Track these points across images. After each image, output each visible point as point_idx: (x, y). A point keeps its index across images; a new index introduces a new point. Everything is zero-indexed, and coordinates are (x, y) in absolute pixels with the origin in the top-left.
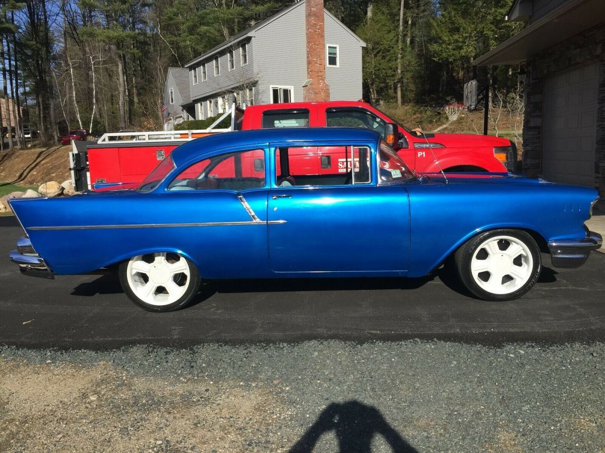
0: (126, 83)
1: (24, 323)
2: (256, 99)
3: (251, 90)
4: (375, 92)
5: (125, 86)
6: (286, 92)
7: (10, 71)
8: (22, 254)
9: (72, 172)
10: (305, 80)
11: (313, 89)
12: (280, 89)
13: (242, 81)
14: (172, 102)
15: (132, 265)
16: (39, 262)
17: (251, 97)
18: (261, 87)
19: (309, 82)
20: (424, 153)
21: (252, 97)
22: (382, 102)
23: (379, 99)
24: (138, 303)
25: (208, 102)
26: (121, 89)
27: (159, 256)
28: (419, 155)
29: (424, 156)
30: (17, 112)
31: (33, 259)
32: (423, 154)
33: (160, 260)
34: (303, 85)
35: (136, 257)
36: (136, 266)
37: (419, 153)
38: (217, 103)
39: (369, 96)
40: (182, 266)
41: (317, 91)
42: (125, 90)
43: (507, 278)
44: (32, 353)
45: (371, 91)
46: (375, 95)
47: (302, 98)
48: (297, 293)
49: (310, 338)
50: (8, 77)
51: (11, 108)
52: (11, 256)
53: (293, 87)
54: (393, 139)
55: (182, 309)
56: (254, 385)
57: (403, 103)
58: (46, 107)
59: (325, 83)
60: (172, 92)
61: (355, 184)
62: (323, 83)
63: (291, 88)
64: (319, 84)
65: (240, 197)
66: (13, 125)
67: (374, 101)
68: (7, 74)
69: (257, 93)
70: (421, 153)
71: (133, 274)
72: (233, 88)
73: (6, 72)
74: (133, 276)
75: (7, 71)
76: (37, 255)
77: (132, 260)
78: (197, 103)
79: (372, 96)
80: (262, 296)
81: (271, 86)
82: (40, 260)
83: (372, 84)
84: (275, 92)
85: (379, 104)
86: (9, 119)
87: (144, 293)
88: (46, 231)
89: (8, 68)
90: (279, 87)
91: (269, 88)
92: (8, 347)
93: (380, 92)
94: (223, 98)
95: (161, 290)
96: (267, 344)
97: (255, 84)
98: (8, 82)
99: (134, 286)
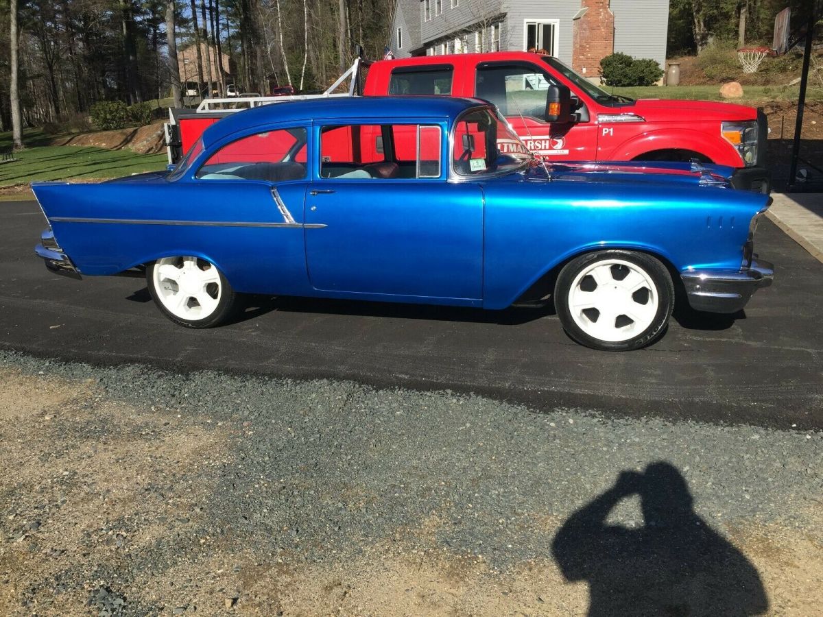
0: (348, 20)
1: (51, 327)
2: (504, 41)
3: (497, 27)
4: (702, 24)
5: (347, 26)
6: (548, 29)
7: (211, 8)
8: (47, 248)
9: (169, 148)
10: (579, 10)
11: (589, 22)
12: (538, 24)
13: (484, 15)
14: (400, 47)
15: (158, 269)
16: (62, 259)
17: (496, 37)
18: (510, 22)
19: (581, 12)
20: (611, 130)
21: (498, 38)
22: (710, 40)
23: (707, 35)
24: (168, 315)
25: (443, 46)
26: (342, 30)
27: (188, 260)
28: (604, 133)
29: (612, 134)
30: (218, 63)
31: (57, 254)
32: (610, 132)
33: (190, 265)
34: (574, 17)
35: (163, 260)
36: (163, 271)
37: (604, 130)
38: (454, 47)
39: (692, 29)
40: (213, 275)
41: (595, 26)
42: (347, 31)
43: (623, 321)
44: (32, 362)
45: (696, 21)
46: (702, 27)
47: (572, 36)
48: (365, 317)
49: (321, 376)
50: (208, 16)
51: (212, 58)
52: (36, 250)
53: (558, 20)
54: (558, 108)
55: (214, 327)
56: (219, 424)
57: (747, 40)
58: (253, 55)
59: (607, 13)
60: (400, 33)
61: (419, 178)
62: (605, 14)
63: (555, 22)
64: (599, 14)
65: (272, 191)
66: (214, 79)
67: (698, 37)
68: (207, 12)
69: (505, 32)
70: (607, 130)
71: (162, 279)
72: (470, 27)
73: (206, 10)
74: (160, 283)
75: (208, 9)
76: (61, 250)
77: (159, 263)
78: (429, 48)
79: (697, 30)
80: (318, 319)
81: (526, 20)
82: (63, 257)
83: (698, 11)
84: (532, 28)
85: (706, 43)
86: (210, 73)
87: (174, 304)
88: (67, 223)
89: (208, 5)
90: (537, 21)
91: (523, 23)
92: (16, 353)
93: (710, 23)
94: (461, 39)
95: (193, 302)
96: (270, 379)
97: (502, 17)
98: (209, 23)
99: (163, 294)
